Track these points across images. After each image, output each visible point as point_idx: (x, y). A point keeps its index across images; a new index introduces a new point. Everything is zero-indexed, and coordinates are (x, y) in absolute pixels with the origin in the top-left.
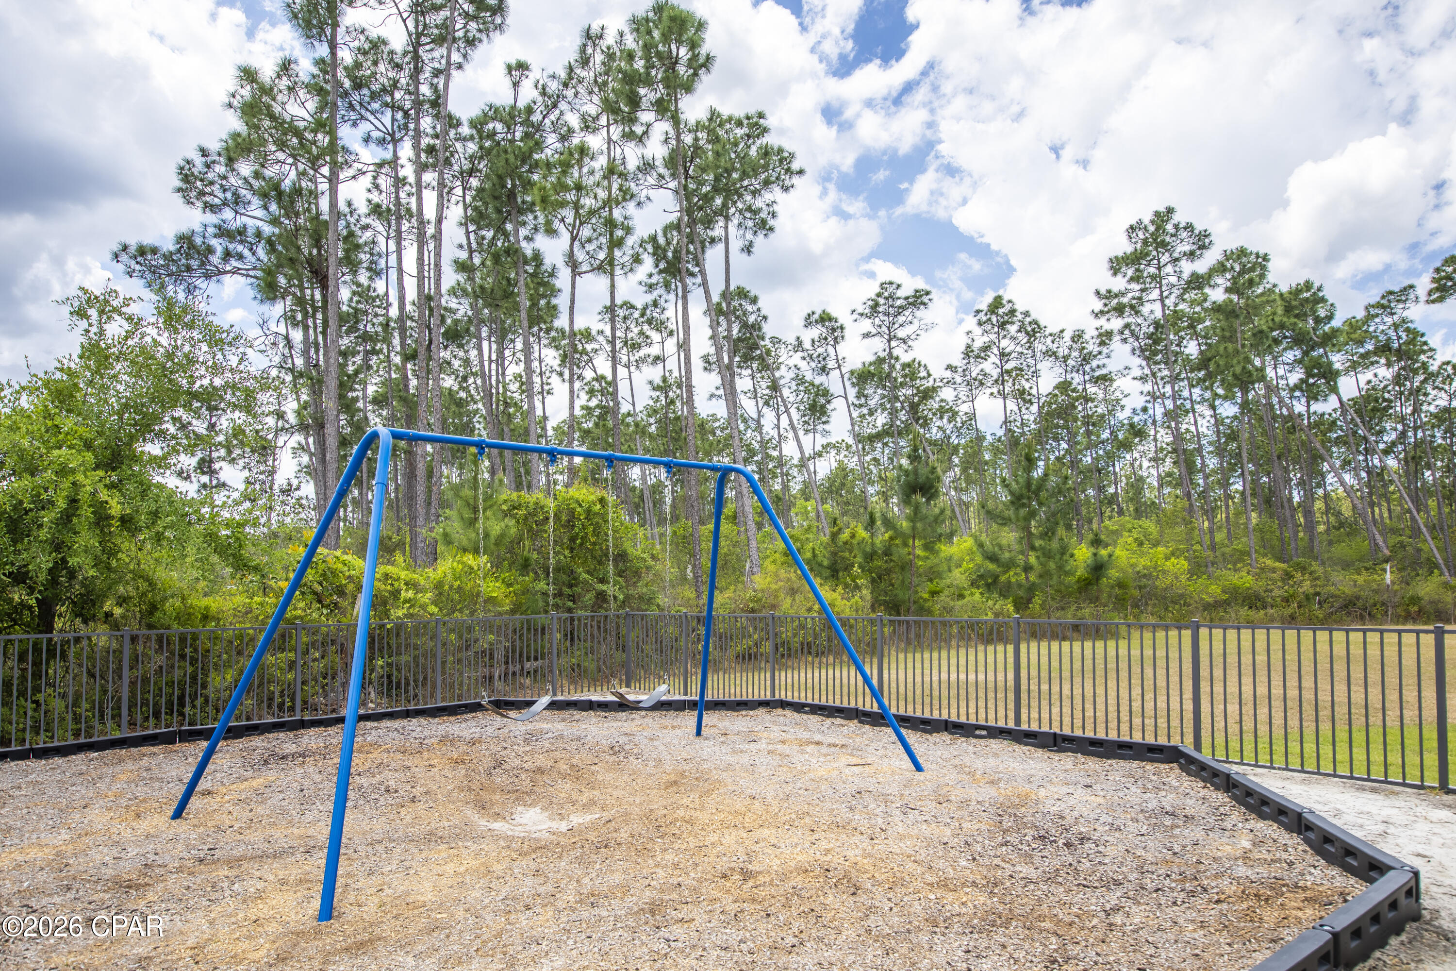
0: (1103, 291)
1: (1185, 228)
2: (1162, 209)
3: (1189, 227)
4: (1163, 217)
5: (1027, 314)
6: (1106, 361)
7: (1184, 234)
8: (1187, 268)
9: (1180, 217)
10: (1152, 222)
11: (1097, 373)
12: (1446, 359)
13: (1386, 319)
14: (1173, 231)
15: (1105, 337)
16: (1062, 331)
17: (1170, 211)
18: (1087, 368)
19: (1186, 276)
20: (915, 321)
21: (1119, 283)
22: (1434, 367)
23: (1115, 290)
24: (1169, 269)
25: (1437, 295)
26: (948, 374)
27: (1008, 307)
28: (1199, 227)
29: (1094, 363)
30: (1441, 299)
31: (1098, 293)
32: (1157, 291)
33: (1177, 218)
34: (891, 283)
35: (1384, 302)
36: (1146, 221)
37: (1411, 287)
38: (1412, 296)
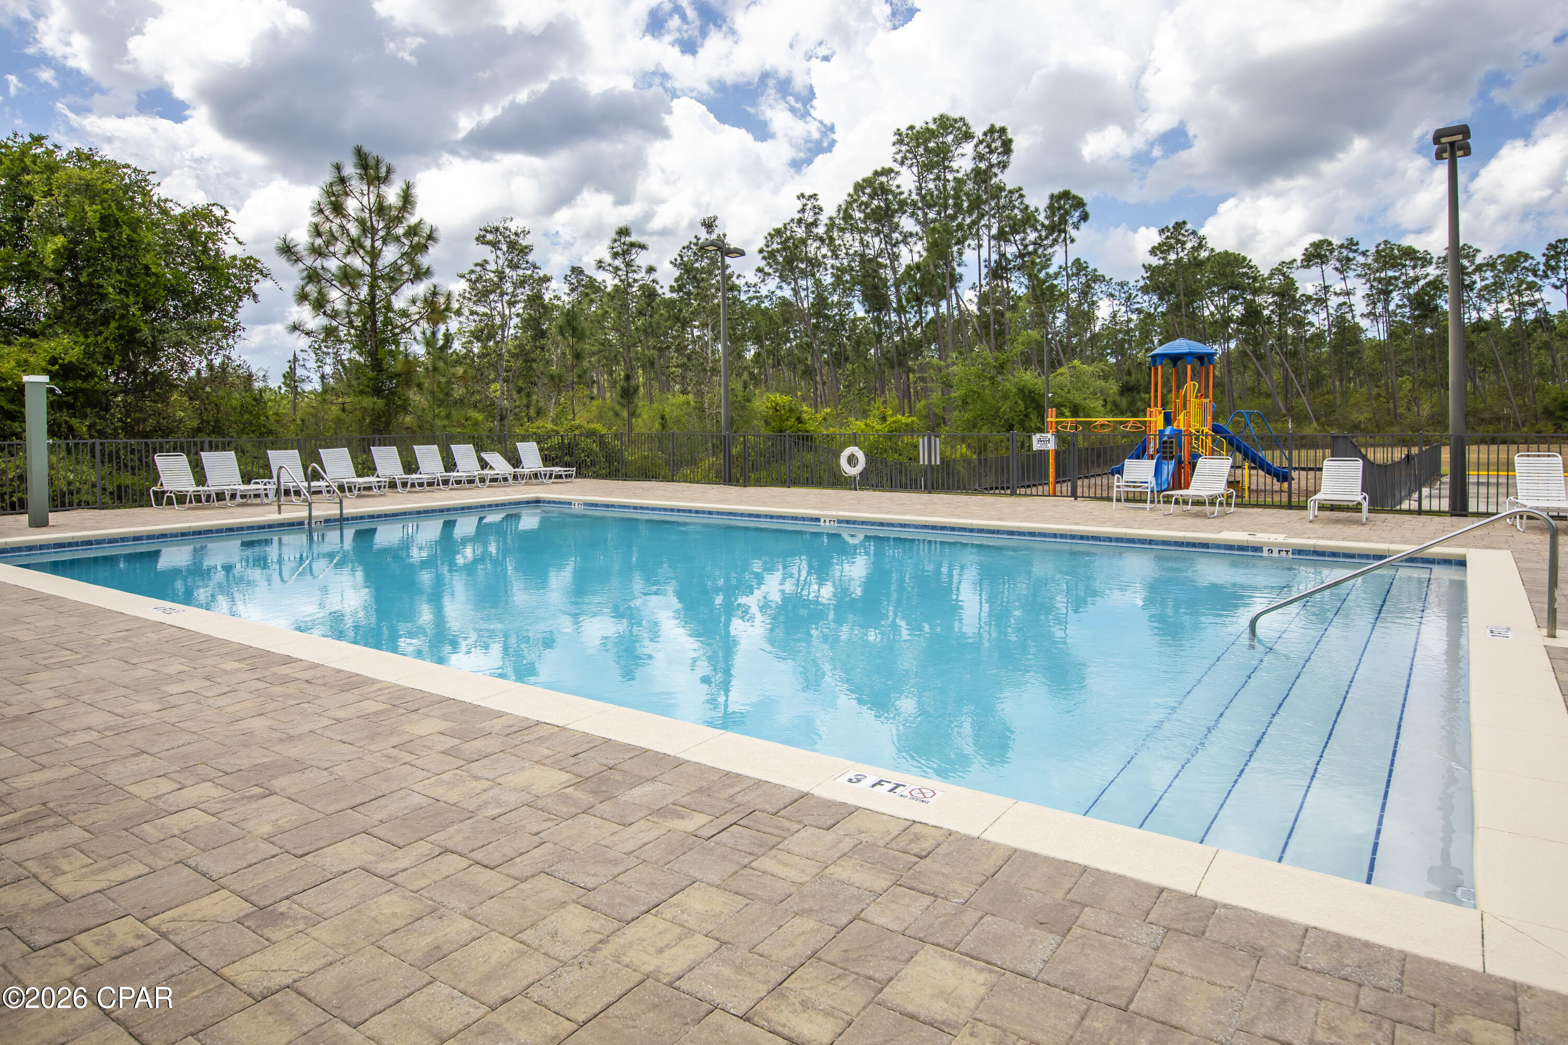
1: (1192, 233)
3: (1194, 232)
7: (1191, 236)
25: (1306, 263)
35: (1280, 267)
37: (1294, 260)
38: (1294, 265)
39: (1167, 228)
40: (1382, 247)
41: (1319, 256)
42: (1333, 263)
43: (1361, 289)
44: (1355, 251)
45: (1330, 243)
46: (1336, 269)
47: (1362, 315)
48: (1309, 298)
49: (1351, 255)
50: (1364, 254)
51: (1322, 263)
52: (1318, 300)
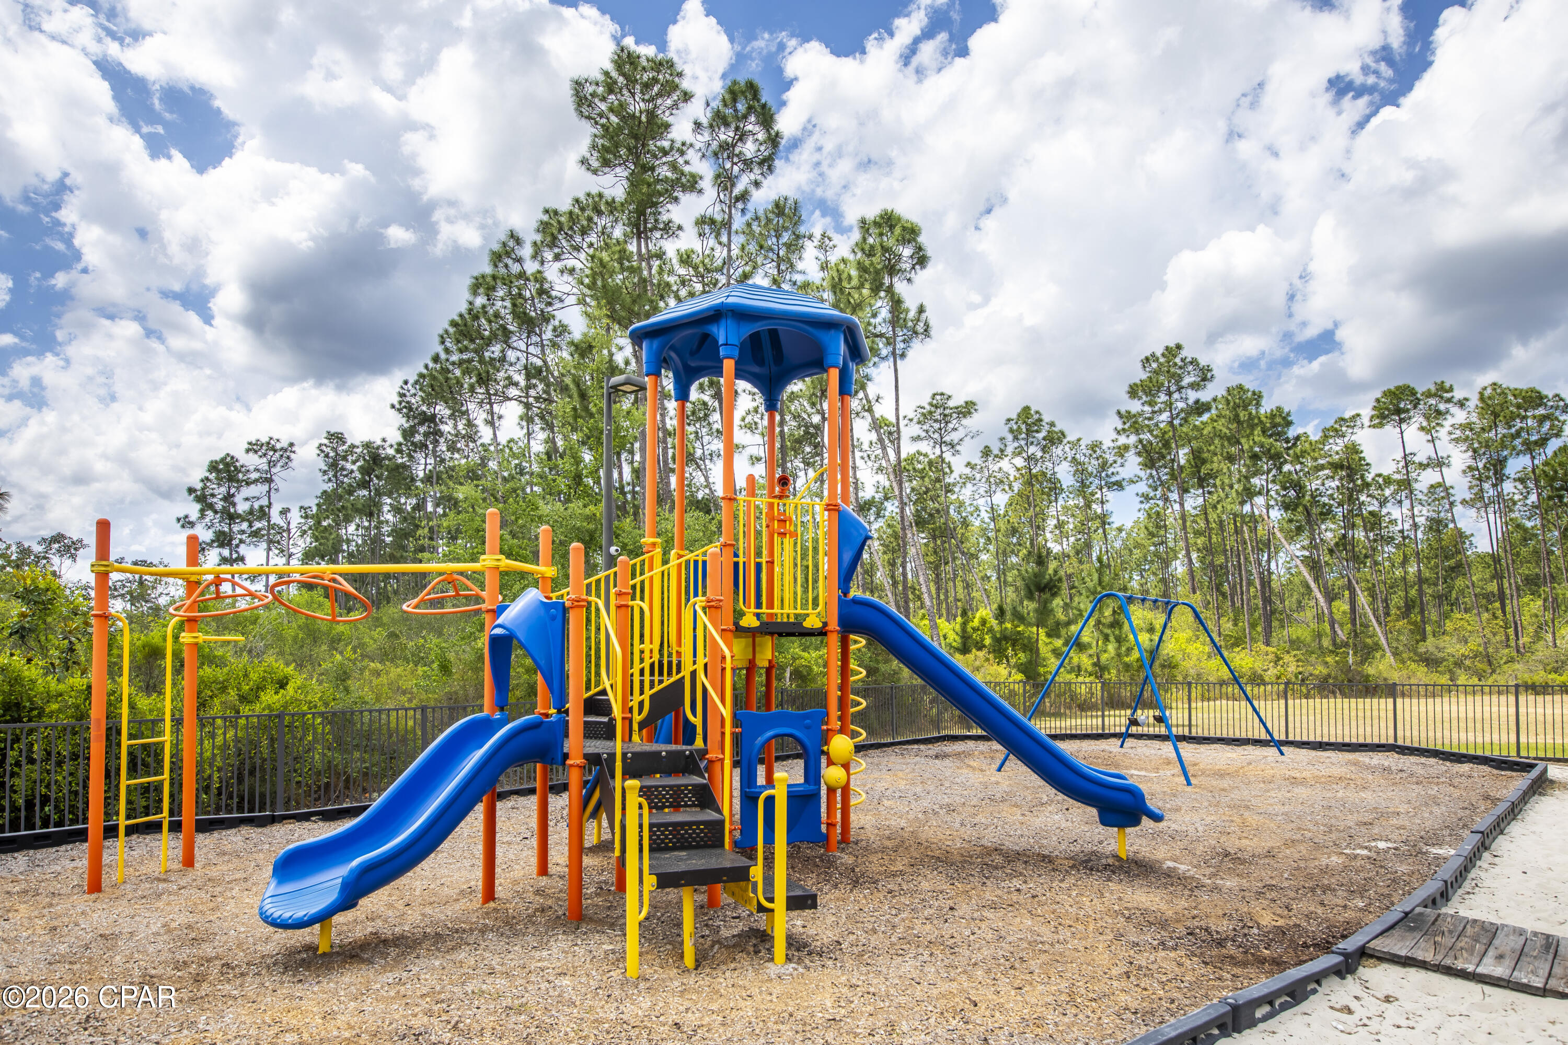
0: (1123, 411)
1: (1191, 363)
2: (1172, 345)
3: (1194, 362)
4: (1172, 351)
5: (1052, 424)
6: (1120, 469)
7: (1190, 368)
8: (1192, 396)
9: (1186, 353)
10: (1163, 355)
11: (1113, 479)
12: (1378, 472)
13: (1338, 441)
14: (1180, 364)
15: (1122, 451)
16: (1079, 440)
17: (1179, 347)
18: (1103, 474)
19: (1191, 402)
20: (960, 429)
21: (1135, 406)
22: (1369, 478)
23: (1134, 411)
24: (1176, 396)
25: (1377, 421)
26: (968, 471)
27: (1036, 417)
28: (1203, 362)
29: (1111, 470)
30: (1381, 425)
31: (1119, 413)
32: (1168, 414)
33: (1184, 353)
34: (942, 394)
35: (1337, 426)
36: (1158, 354)
37: (1358, 415)
38: (1358, 423)
39: (1153, 355)
40: (1489, 391)
41: (1398, 411)
42: (1418, 420)
43: (1460, 458)
44: (1449, 401)
45: (1413, 393)
46: (1422, 429)
47: (1464, 502)
48: (1388, 481)
49: (1442, 407)
50: (1461, 404)
51: (1401, 421)
52: (1399, 482)
